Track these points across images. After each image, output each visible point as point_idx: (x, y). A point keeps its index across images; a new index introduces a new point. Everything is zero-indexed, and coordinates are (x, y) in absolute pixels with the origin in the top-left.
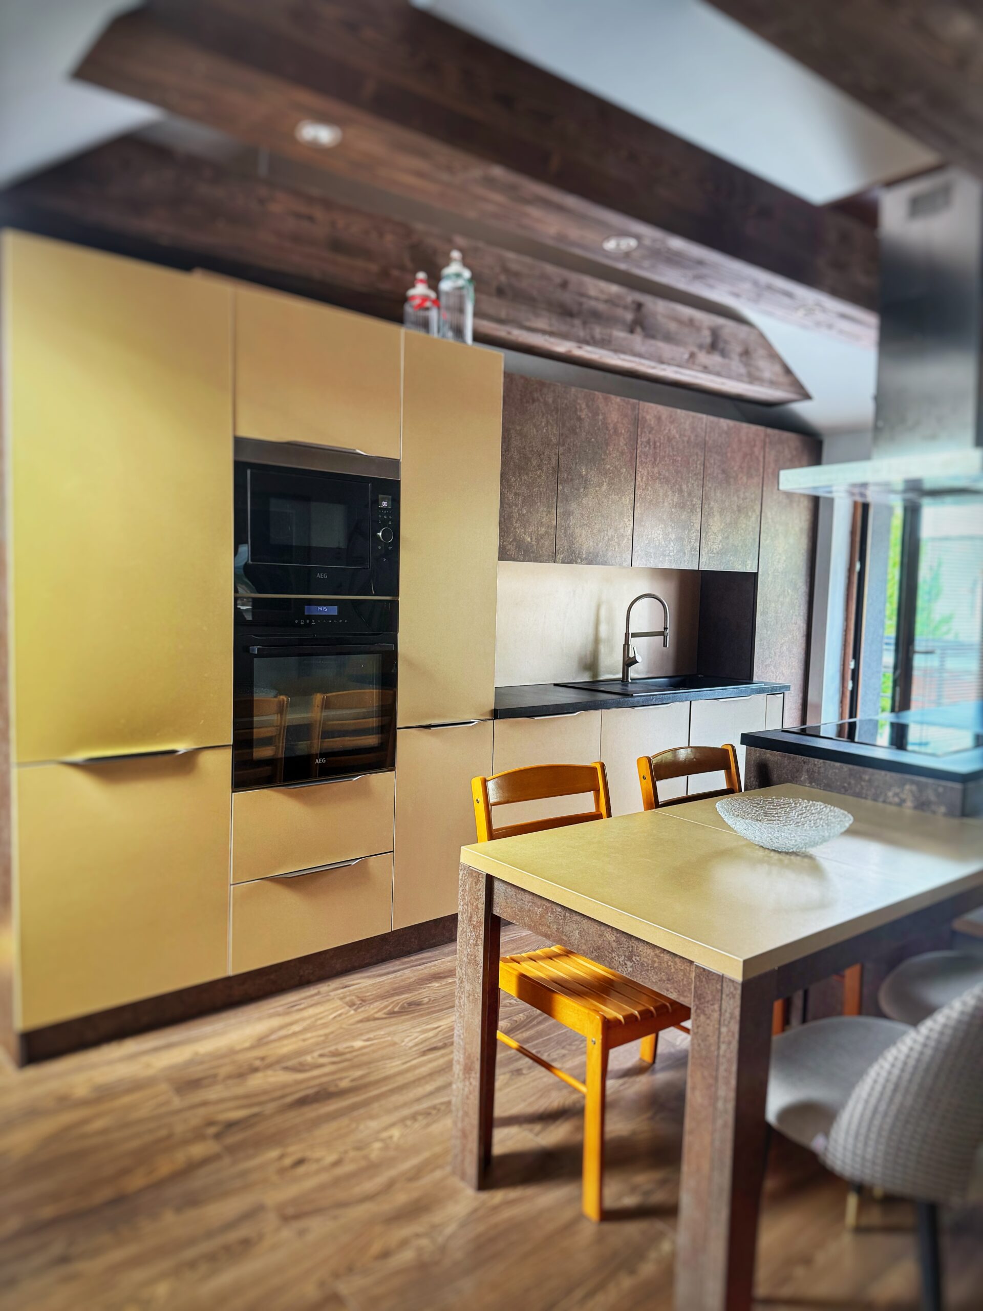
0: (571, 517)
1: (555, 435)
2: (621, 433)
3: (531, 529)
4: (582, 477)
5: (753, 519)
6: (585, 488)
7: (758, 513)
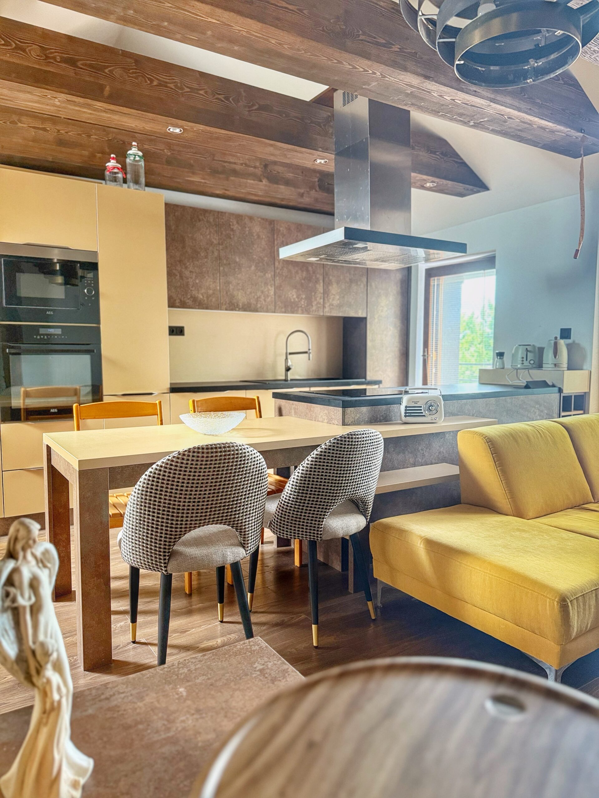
0: (230, 285)
1: (216, 239)
2: (263, 238)
3: (203, 291)
4: (237, 263)
5: (362, 286)
6: (239, 269)
7: (365, 283)
